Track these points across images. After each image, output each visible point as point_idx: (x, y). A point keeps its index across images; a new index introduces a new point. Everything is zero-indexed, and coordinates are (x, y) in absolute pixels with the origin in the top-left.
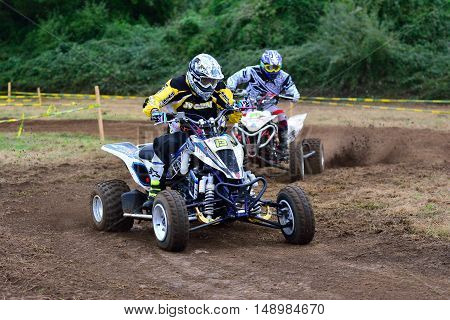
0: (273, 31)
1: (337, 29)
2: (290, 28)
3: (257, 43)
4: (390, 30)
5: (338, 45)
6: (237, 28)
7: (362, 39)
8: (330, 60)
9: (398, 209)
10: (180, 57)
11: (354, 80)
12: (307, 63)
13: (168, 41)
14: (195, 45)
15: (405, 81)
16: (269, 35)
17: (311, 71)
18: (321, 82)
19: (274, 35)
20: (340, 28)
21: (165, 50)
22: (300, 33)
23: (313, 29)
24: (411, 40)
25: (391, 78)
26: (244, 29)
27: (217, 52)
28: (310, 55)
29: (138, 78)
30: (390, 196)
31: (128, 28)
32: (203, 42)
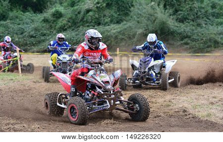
0: (105, 16)
1: (140, 15)
2: (114, 14)
3: (95, 22)
4: (170, 15)
5: (141, 23)
6: (85, 14)
7: (154, 21)
8: (137, 32)
10: (52, 30)
12: (124, 33)
13: (45, 22)
14: (60, 24)
16: (102, 18)
17: (126, 38)
19: (105, 18)
20: (143, 14)
21: (43, 27)
22: (120, 16)
23: (127, 14)
24: (182, 20)
25: (171, 42)
26: (88, 14)
27: (73, 28)
28: (126, 29)
29: (28, 43)
31: (22, 14)
32: (65, 22)
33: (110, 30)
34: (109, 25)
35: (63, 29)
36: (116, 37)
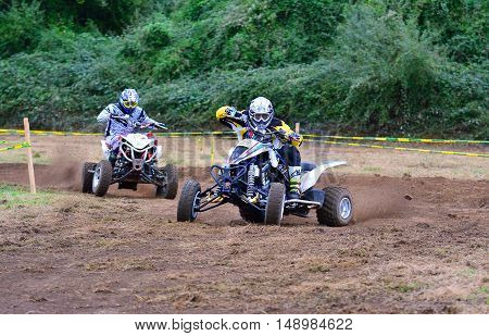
0: (273, 43)
1: (360, 41)
2: (296, 39)
3: (250, 59)
4: (434, 43)
5: (362, 64)
6: (223, 38)
7: (396, 55)
8: (350, 85)
9: (441, 292)
10: (143, 78)
11: (384, 112)
12: (319, 87)
13: (126, 56)
14: (164, 62)
15: (454, 113)
16: (266, 49)
17: (323, 99)
18: (339, 114)
19: (273, 48)
20: (366, 40)
21: (122, 68)
22: (310, 46)
23: (327, 41)
24: (463, 56)
25: (435, 110)
26: (232, 39)
27: (195, 72)
28: (323, 76)
29: (84, 106)
30: (431, 273)
31: (71, 37)
32: (175, 57)
33: (284, 77)
34: (282, 66)
35: (171, 73)
36: (299, 97)
